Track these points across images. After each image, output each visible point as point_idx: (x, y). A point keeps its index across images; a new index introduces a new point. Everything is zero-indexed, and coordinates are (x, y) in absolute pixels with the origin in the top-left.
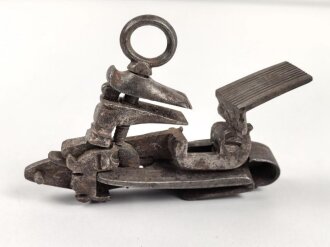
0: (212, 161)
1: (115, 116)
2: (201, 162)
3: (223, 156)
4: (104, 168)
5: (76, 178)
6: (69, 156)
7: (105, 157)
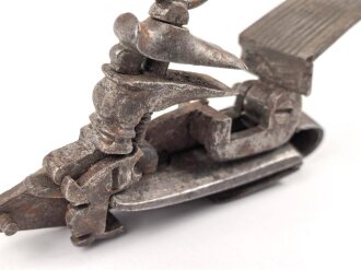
0: (258, 141)
1: (143, 100)
2: (246, 146)
3: (271, 131)
4: (122, 187)
5: (78, 212)
6: (70, 181)
7: (125, 169)
